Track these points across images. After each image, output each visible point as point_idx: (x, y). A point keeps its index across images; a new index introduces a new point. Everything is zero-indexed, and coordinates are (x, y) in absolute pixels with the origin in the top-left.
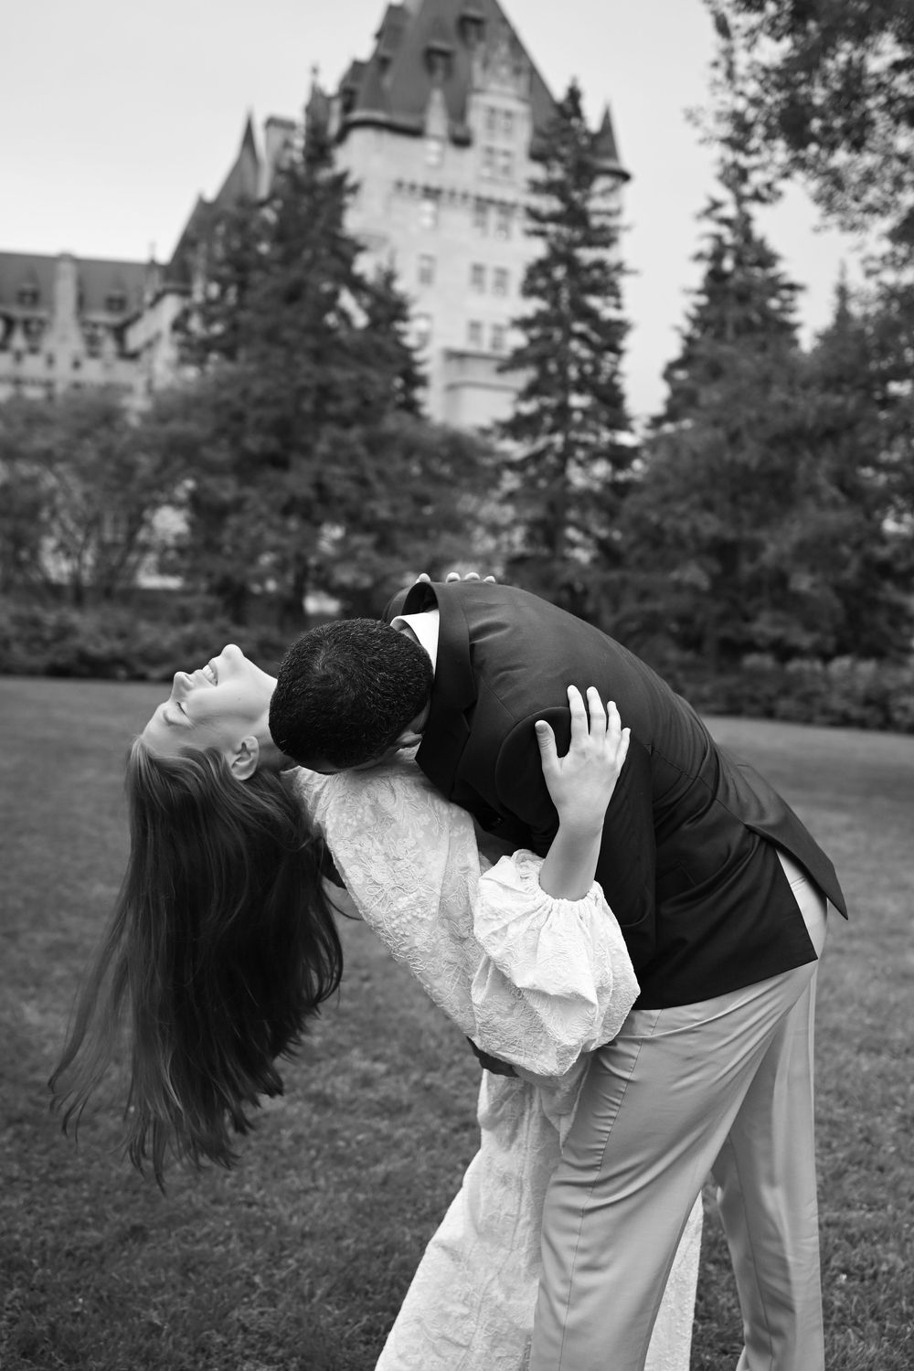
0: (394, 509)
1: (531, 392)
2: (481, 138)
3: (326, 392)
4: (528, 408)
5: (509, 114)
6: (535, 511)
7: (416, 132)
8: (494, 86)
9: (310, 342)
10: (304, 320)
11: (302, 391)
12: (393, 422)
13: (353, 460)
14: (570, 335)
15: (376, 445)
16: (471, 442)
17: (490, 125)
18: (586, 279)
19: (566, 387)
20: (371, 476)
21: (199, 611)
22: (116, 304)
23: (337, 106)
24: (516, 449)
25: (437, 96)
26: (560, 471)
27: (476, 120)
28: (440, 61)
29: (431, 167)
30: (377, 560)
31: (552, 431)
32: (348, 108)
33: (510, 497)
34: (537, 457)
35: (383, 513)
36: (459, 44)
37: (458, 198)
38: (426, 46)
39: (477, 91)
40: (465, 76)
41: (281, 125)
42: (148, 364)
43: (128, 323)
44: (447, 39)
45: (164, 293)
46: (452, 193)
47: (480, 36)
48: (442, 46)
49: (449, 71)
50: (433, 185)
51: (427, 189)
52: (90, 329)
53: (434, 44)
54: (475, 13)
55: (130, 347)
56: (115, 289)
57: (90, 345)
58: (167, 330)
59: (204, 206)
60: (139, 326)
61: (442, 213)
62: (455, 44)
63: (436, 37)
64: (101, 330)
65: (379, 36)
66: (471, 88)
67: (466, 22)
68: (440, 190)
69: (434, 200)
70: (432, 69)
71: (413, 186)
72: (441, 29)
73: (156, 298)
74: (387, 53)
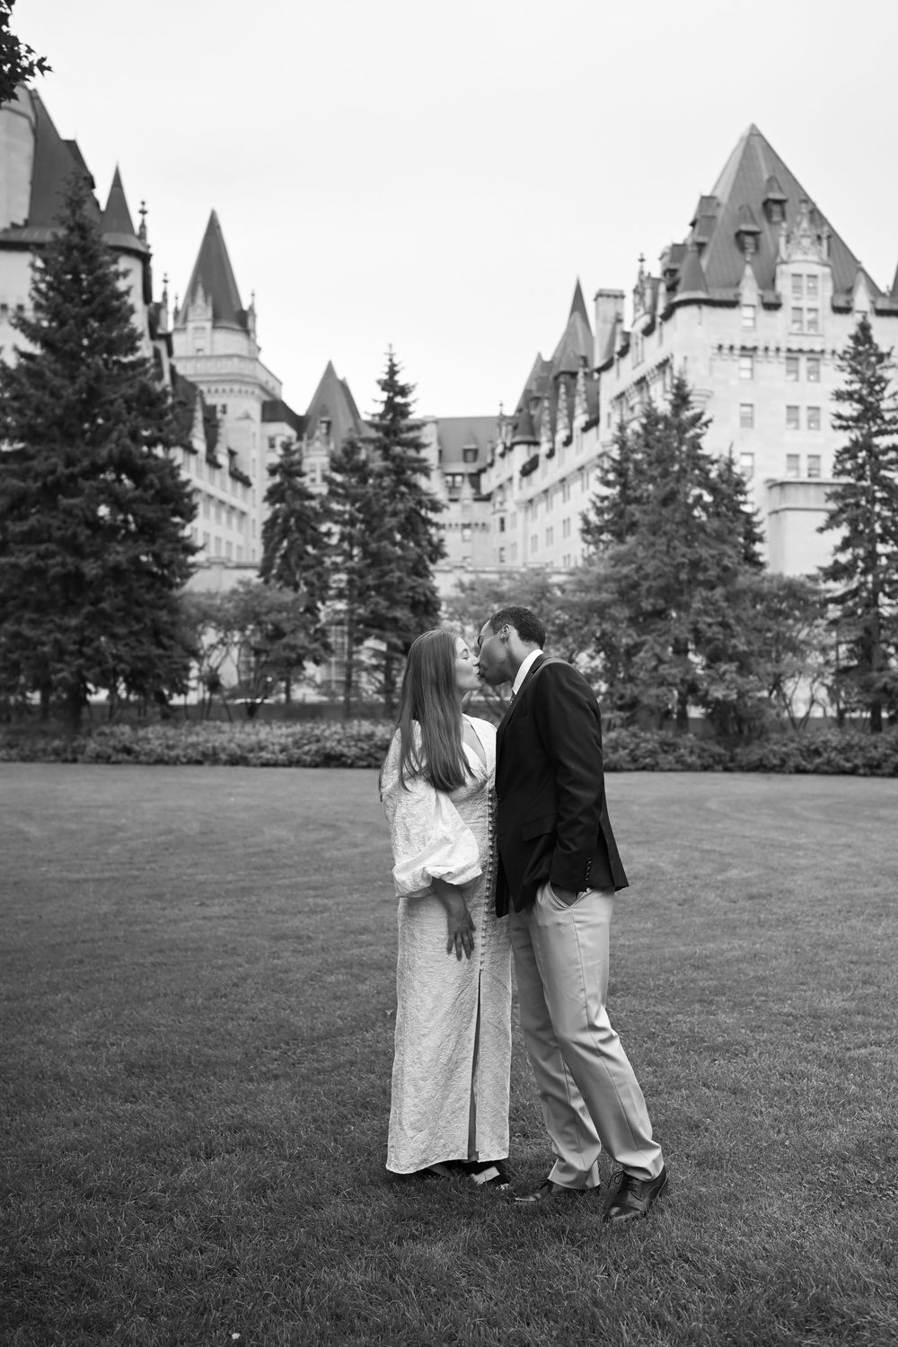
0: (749, 643)
1: (846, 544)
2: (789, 301)
3: (696, 565)
4: (844, 558)
5: (813, 277)
6: (856, 634)
7: (732, 304)
8: (798, 256)
9: (682, 532)
10: (678, 517)
11: (680, 566)
12: (743, 581)
13: (718, 610)
14: (873, 501)
15: (733, 598)
16: (802, 585)
17: (796, 288)
18: (883, 458)
19: (874, 538)
20: (732, 621)
21: (618, 722)
22: (470, 454)
23: (662, 288)
24: (838, 588)
25: (749, 271)
26: (872, 603)
27: (784, 286)
28: (749, 240)
29: (746, 329)
30: (740, 680)
31: (864, 573)
32: (672, 289)
33: (834, 623)
34: (854, 593)
35: (742, 647)
36: (765, 224)
37: (771, 353)
38: (736, 230)
39: (784, 262)
40: (772, 251)
41: (608, 296)
42: (502, 503)
43: (482, 471)
44: (754, 222)
45: (514, 444)
46: (766, 349)
47: (783, 215)
48: (751, 228)
49: (757, 247)
50: (749, 344)
51: (743, 348)
52: (450, 478)
53: (744, 227)
54: (778, 196)
55: (485, 491)
56: (469, 443)
57: (450, 492)
58: (517, 475)
59: (543, 366)
60: (492, 472)
61: (758, 367)
62: (761, 225)
63: (745, 221)
64: (458, 479)
65: (693, 224)
66: (778, 260)
67: (770, 203)
68: (755, 349)
69: (751, 357)
70: (742, 248)
71: (731, 348)
72: (748, 214)
73: (505, 448)
74: (701, 239)
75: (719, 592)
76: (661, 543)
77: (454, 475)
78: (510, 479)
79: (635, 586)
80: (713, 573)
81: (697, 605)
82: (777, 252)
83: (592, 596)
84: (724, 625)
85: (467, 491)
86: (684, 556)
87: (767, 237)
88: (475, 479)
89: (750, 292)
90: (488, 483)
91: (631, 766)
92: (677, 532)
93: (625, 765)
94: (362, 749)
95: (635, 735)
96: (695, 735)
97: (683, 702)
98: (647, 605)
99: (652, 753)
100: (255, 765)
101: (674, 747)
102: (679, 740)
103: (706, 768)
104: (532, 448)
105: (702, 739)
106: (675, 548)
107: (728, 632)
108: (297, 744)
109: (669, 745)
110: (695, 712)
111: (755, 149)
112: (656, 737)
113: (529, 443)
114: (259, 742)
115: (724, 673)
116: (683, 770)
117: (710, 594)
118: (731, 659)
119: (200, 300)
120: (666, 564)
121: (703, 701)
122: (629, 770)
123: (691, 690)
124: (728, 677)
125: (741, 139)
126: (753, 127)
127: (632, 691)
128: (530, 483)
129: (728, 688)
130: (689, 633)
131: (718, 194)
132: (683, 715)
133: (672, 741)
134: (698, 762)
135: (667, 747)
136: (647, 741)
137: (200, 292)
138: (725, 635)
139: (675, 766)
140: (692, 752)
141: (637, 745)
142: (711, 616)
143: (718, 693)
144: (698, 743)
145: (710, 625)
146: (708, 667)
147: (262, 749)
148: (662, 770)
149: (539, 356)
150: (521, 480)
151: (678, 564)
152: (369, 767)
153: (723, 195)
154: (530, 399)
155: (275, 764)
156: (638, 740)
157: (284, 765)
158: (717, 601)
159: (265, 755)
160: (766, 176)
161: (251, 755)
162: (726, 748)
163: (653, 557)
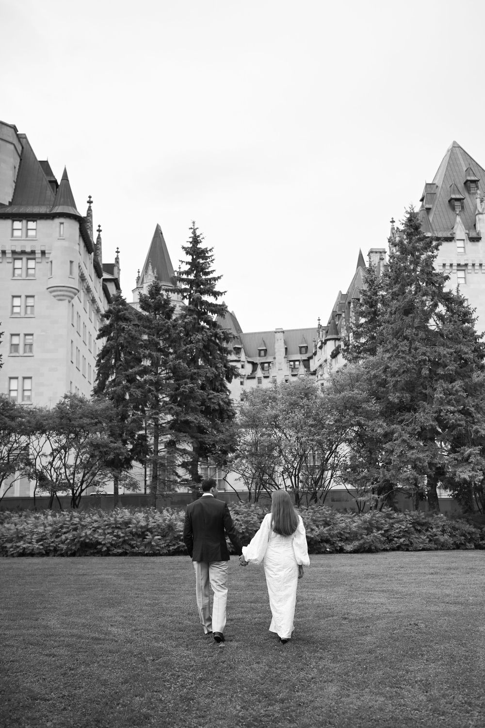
7: (450, 239)
22: (304, 349)
25: (459, 220)
27: (482, 227)
28: (457, 204)
29: (459, 253)
36: (467, 195)
37: (477, 268)
38: (449, 199)
39: (480, 213)
40: (472, 208)
41: (376, 252)
42: (321, 375)
43: (310, 358)
44: (460, 193)
45: (326, 340)
46: (473, 265)
47: (477, 187)
48: (458, 196)
49: (463, 207)
50: (462, 263)
51: (459, 265)
52: (292, 363)
53: (453, 196)
54: (473, 178)
55: (312, 369)
56: (302, 343)
57: (292, 371)
58: (329, 358)
59: (342, 296)
60: (316, 358)
61: (468, 276)
62: (464, 194)
63: (454, 193)
64: (297, 363)
65: (422, 200)
66: (477, 212)
67: (469, 182)
68: (466, 265)
69: (464, 270)
70: (453, 208)
71: (451, 265)
72: (456, 189)
73: (322, 343)
74: (428, 206)
75: (458, 384)
76: (404, 346)
77: (294, 361)
78: (326, 361)
79: (384, 383)
80: (452, 367)
81: (438, 395)
82: (476, 208)
83: (346, 393)
84: (466, 413)
85: (302, 370)
86: (424, 354)
87: (468, 201)
88: (306, 363)
89: (460, 232)
90: (314, 365)
91: (387, 546)
92: (417, 335)
93: (379, 546)
94: (118, 536)
95: (389, 516)
96: (446, 514)
97: (432, 485)
98: (394, 398)
99: (406, 533)
100: (12, 555)
101: (427, 526)
102: (430, 520)
103: (458, 547)
104: (337, 342)
105: (453, 517)
106: (416, 349)
107: (470, 419)
108: (56, 533)
109: (422, 525)
110: (444, 494)
111: (456, 153)
112: (408, 518)
113: (335, 339)
114: (18, 532)
115: (469, 456)
116: (436, 549)
117: (450, 386)
118: (474, 444)
119: (150, 272)
120: (409, 362)
121: (450, 484)
122: (385, 550)
123: (439, 474)
124: (472, 459)
125: (448, 151)
126: (455, 142)
127: (384, 476)
128: (337, 362)
129: (473, 469)
130: (433, 421)
131: (436, 182)
132: (433, 495)
133: (424, 521)
134: (451, 541)
135: (420, 526)
136: (400, 522)
137: (150, 267)
138: (467, 422)
139: (428, 546)
140: (443, 531)
141: (392, 525)
142: (453, 405)
143: (464, 474)
144: (449, 522)
145: (453, 412)
146: (453, 450)
147: (21, 538)
148: (416, 550)
149: (340, 292)
150: (331, 360)
151: (420, 362)
152: (124, 554)
153: (439, 182)
154: (335, 315)
155: (32, 554)
156: (391, 521)
157: (41, 555)
158: (457, 391)
159: (22, 544)
160: (465, 169)
161: (9, 545)
162: (475, 527)
163: (397, 356)
